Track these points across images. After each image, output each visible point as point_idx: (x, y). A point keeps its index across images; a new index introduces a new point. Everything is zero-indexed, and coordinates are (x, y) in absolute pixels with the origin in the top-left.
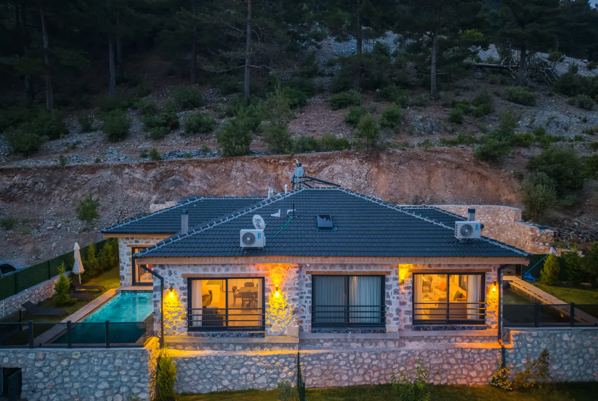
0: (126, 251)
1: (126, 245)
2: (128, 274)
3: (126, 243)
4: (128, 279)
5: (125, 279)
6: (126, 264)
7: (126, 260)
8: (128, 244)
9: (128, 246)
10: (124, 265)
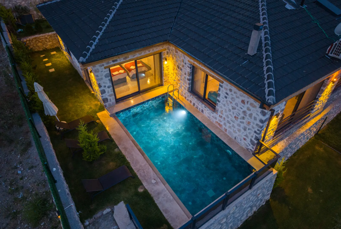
0: (105, 73)
1: (103, 67)
2: (110, 96)
3: (103, 65)
4: (111, 99)
5: (109, 100)
6: (106, 86)
7: (106, 83)
8: (105, 65)
9: (105, 68)
10: (104, 88)
